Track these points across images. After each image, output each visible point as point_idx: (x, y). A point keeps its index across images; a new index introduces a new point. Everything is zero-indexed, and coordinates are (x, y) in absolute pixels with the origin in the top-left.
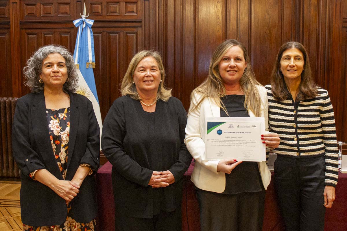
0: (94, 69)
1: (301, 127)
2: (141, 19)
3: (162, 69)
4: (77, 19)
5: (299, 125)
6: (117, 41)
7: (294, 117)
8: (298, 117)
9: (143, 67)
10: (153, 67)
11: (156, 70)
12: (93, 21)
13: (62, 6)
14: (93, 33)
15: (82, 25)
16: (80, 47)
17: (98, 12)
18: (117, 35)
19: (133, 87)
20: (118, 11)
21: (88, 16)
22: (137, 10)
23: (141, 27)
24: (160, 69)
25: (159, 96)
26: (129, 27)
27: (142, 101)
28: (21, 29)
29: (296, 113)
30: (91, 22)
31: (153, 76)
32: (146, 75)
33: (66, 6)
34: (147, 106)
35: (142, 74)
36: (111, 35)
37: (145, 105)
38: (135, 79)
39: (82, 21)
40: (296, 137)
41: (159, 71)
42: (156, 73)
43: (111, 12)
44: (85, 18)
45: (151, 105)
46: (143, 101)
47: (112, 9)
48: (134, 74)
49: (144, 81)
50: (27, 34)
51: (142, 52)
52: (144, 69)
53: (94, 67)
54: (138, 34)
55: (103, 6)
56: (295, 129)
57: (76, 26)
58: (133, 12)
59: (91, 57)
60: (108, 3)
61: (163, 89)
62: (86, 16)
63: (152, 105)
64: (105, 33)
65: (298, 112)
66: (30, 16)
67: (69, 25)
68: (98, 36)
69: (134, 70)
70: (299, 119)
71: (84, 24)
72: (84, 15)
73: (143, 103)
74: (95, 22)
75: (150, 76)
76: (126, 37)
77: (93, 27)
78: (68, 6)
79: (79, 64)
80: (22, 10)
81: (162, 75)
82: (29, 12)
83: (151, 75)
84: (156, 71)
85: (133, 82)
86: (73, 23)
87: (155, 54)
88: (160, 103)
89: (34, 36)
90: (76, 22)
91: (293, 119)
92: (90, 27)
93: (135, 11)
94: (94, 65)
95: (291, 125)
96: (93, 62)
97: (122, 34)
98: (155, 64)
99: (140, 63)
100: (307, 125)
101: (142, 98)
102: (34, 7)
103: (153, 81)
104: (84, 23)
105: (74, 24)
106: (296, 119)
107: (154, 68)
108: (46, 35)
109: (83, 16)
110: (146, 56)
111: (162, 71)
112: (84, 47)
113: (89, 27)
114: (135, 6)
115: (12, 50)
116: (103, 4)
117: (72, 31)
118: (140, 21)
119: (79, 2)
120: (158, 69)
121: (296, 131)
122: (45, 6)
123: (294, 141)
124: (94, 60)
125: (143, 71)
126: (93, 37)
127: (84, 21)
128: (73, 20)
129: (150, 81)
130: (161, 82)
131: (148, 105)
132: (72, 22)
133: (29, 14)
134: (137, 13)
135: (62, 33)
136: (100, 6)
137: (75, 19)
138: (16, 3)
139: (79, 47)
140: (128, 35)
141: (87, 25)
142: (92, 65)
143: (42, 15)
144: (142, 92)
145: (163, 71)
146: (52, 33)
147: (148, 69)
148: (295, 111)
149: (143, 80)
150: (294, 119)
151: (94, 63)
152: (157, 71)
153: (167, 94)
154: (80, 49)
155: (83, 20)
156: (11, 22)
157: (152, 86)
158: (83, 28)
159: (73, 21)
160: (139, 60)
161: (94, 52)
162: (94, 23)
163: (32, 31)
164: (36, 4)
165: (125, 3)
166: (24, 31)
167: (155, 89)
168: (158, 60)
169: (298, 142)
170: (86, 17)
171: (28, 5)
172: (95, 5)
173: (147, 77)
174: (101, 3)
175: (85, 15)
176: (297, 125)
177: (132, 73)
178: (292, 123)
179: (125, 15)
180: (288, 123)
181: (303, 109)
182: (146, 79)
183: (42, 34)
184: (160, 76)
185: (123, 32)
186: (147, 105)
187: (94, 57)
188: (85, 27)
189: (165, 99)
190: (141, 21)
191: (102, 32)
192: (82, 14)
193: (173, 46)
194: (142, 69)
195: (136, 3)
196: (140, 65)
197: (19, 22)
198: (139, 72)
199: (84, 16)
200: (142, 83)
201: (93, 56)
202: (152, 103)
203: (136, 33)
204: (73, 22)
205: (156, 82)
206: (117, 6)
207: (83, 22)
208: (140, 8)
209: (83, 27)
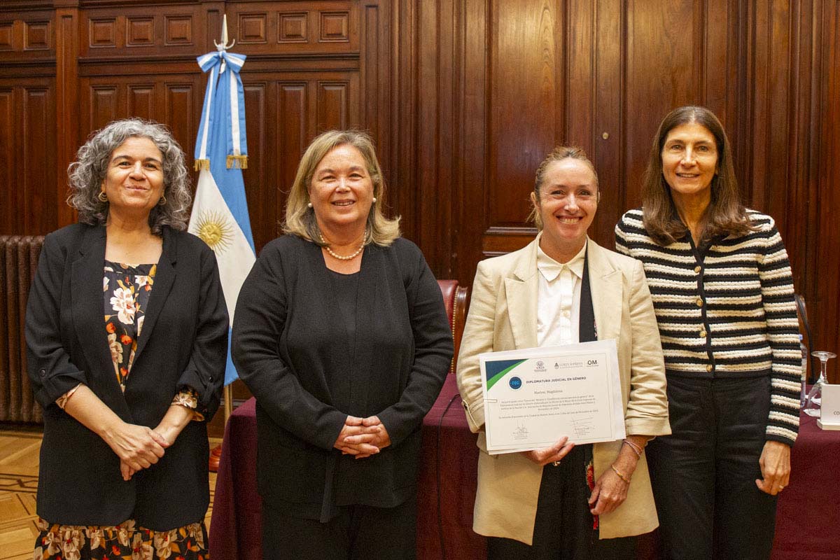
0: (244, 171)
1: (713, 304)
2: (358, 51)
3: (376, 173)
4: (208, 52)
5: (709, 301)
6: (302, 105)
7: (696, 283)
8: (707, 282)
9: (330, 171)
10: (354, 169)
11: (360, 176)
12: (244, 57)
13: (174, 23)
14: (244, 86)
15: (218, 66)
16: (213, 118)
17: (258, 36)
18: (302, 89)
19: (309, 215)
20: (303, 34)
21: (232, 45)
22: (348, 31)
23: (357, 70)
24: (371, 174)
25: (370, 235)
26: (329, 71)
27: (328, 249)
28: (81, 76)
29: (702, 272)
30: (238, 61)
31: (353, 190)
32: (337, 190)
33: (185, 22)
34: (341, 259)
35: (328, 187)
36: (286, 89)
37: (337, 256)
38: (312, 197)
39: (218, 57)
40: (704, 328)
41: (369, 178)
42: (361, 184)
43: (288, 36)
44: (225, 52)
45: (351, 257)
46: (331, 249)
47: (290, 29)
48: (310, 184)
49: (334, 203)
50: (93, 87)
51: (329, 134)
52: (333, 175)
53: (245, 167)
54: (352, 86)
55: (270, 24)
56: (700, 310)
57: (205, 70)
58: (340, 34)
59: (239, 142)
60: (280, 14)
61: (379, 219)
62: (227, 45)
63: (353, 258)
64: (274, 84)
65: (706, 270)
66: (102, 46)
67: (188, 68)
68: (257, 93)
69: (311, 177)
70: (708, 286)
71: (223, 66)
72: (223, 42)
73: (331, 252)
74: (247, 61)
75: (347, 191)
76: (322, 94)
77: (242, 72)
78: (187, 23)
79: (209, 159)
80: (82, 32)
81: (376, 186)
82: (100, 37)
83: (348, 189)
84: (359, 178)
85: (310, 205)
86: (197, 62)
87: (359, 139)
88: (372, 253)
89: (110, 93)
90: (204, 60)
91: (693, 285)
92: (237, 71)
93: (344, 33)
94: (245, 161)
95: (691, 301)
96: (242, 154)
97: (313, 88)
98: (358, 162)
99: (324, 159)
100: (727, 298)
101: (330, 243)
102: (110, 24)
103: (354, 202)
104: (222, 63)
105: (198, 65)
106: (701, 285)
107: (356, 172)
108: (136, 91)
109: (219, 47)
110: (338, 144)
111: (375, 177)
112: (222, 117)
113: (234, 72)
114: (344, 19)
115: (59, 126)
116: (270, 16)
117: (197, 81)
118: (356, 57)
119: (212, 13)
120: (366, 174)
121: (704, 313)
122: (135, 24)
123: (700, 337)
124: (245, 150)
125: (329, 180)
126: (242, 95)
127: (223, 58)
128: (199, 56)
129: (346, 204)
130: (374, 204)
131: (344, 258)
132: (193, 60)
133: (99, 41)
134: (348, 37)
135: (172, 86)
136: (262, 21)
137: (203, 53)
138: (71, 17)
139: (210, 120)
140: (327, 88)
141: (229, 66)
142: (241, 160)
143: (128, 43)
144: (329, 228)
145: (379, 177)
146: (149, 86)
147: (342, 175)
148: (698, 268)
149: (331, 200)
150: (696, 287)
151: (246, 156)
152: (363, 177)
153: (390, 229)
154: (212, 122)
155: (221, 55)
156: (57, 62)
157: (351, 215)
158: (219, 74)
159: (198, 59)
160: (320, 154)
161: (244, 130)
162: (245, 62)
163: (104, 80)
164: (115, 19)
165: (322, 13)
166: (86, 83)
167: (359, 220)
168: (365, 153)
169: (709, 341)
170: (227, 48)
171: (96, 20)
172: (251, 20)
173: (339, 194)
174: (266, 14)
175: (225, 44)
176: (704, 301)
177: (307, 183)
178: (694, 297)
179: (321, 41)
180: (684, 297)
181: (718, 262)
182: (336, 197)
183: (128, 88)
184: (372, 190)
185: (314, 84)
186: (340, 257)
187: (245, 141)
188: (225, 72)
189: (386, 242)
190: (358, 57)
191: (265, 83)
192: (219, 42)
193: (434, 115)
194: (328, 174)
195: (347, 13)
196: (323, 167)
197: (75, 63)
198: (321, 180)
199: (222, 47)
200: (328, 207)
201: (241, 140)
202: (353, 252)
203: (346, 84)
204: (196, 59)
205: (360, 204)
206: (303, 21)
207: (220, 60)
208: (355, 25)
209: (220, 70)
